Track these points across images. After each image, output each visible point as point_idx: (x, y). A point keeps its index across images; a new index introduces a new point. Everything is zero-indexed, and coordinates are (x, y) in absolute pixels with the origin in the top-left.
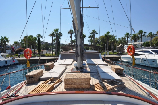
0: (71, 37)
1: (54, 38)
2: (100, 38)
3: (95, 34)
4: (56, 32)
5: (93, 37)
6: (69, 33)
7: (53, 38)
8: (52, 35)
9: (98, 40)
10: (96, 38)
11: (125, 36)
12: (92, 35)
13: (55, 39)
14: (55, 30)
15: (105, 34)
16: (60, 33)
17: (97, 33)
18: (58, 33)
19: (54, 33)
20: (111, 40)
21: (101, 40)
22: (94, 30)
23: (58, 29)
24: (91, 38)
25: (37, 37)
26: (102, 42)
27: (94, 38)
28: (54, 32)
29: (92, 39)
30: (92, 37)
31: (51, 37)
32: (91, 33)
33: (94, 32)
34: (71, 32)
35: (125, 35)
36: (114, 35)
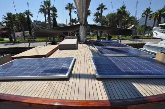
0: (70, 14)
2: (107, 16)
3: (103, 10)
5: (99, 15)
6: (66, 8)
7: (45, 16)
9: (105, 19)
10: (103, 16)
11: (144, 13)
12: (98, 12)
14: (45, 2)
15: (119, 9)
16: (53, 7)
17: (106, 9)
18: (51, 7)
19: (44, 7)
21: (109, 19)
22: (102, 4)
23: (50, 1)
26: (110, 22)
27: (101, 16)
28: (44, 6)
29: (97, 17)
32: (98, 9)
34: (70, 7)
35: (144, 12)
36: (128, 11)
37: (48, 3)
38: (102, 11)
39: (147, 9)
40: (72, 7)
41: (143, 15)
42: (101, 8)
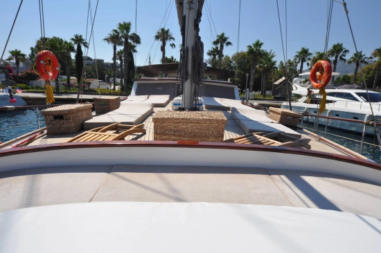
0: (163, 49)
2: (234, 58)
3: (225, 45)
4: (125, 32)
5: (218, 54)
6: (157, 37)
7: (115, 49)
8: (114, 39)
9: (231, 62)
10: (227, 56)
11: (297, 56)
12: (217, 48)
13: (121, 52)
14: (120, 25)
15: (250, 46)
16: (134, 34)
17: (229, 43)
18: (130, 34)
19: (118, 33)
20: (262, 63)
21: (238, 63)
22: (223, 34)
23: (129, 24)
24: (212, 57)
25: (73, 43)
26: (240, 67)
27: (221, 55)
28: (118, 31)
29: (215, 57)
30: (216, 52)
32: (215, 43)
33: (222, 40)
34: (164, 36)
35: (297, 54)
36: (271, 51)
37: (126, 27)
38: (222, 47)
39: (303, 48)
40: (167, 36)
41: (296, 59)
42: (221, 43)
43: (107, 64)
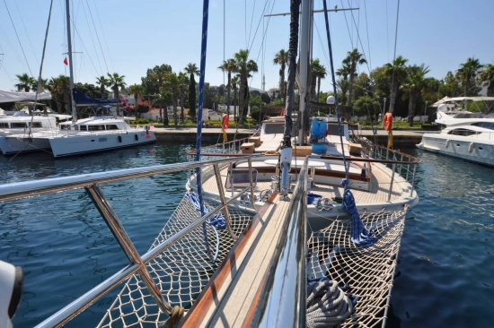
0: (282, 73)
1: (233, 75)
3: (358, 63)
4: (242, 60)
5: (349, 73)
6: (276, 61)
7: (229, 76)
8: (229, 67)
9: (369, 80)
12: (348, 66)
13: (236, 79)
16: (251, 61)
17: (363, 61)
18: (247, 62)
20: (408, 82)
22: (356, 50)
23: (247, 52)
24: (342, 77)
25: (186, 71)
26: (381, 88)
27: (354, 75)
28: (235, 59)
29: (346, 78)
30: (349, 69)
31: (226, 73)
32: (345, 61)
33: (355, 57)
34: (282, 58)
36: (423, 65)
37: (243, 55)
38: (354, 65)
39: (470, 60)
42: (353, 61)
43: (213, 87)
